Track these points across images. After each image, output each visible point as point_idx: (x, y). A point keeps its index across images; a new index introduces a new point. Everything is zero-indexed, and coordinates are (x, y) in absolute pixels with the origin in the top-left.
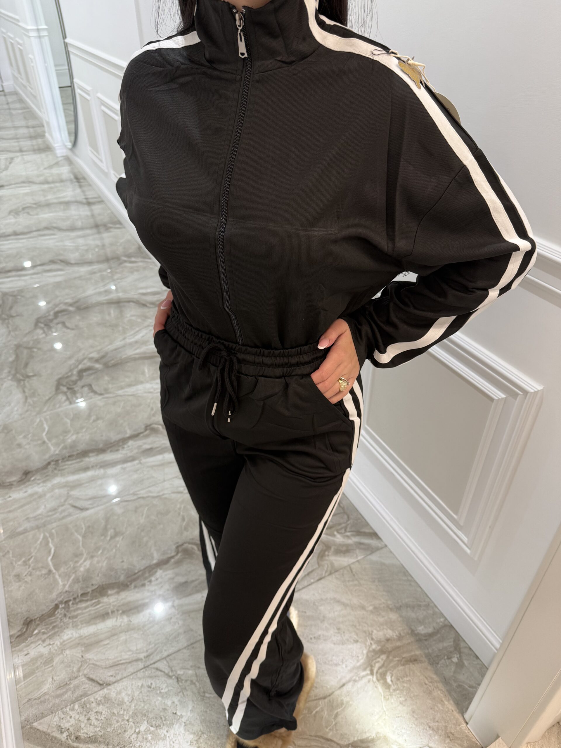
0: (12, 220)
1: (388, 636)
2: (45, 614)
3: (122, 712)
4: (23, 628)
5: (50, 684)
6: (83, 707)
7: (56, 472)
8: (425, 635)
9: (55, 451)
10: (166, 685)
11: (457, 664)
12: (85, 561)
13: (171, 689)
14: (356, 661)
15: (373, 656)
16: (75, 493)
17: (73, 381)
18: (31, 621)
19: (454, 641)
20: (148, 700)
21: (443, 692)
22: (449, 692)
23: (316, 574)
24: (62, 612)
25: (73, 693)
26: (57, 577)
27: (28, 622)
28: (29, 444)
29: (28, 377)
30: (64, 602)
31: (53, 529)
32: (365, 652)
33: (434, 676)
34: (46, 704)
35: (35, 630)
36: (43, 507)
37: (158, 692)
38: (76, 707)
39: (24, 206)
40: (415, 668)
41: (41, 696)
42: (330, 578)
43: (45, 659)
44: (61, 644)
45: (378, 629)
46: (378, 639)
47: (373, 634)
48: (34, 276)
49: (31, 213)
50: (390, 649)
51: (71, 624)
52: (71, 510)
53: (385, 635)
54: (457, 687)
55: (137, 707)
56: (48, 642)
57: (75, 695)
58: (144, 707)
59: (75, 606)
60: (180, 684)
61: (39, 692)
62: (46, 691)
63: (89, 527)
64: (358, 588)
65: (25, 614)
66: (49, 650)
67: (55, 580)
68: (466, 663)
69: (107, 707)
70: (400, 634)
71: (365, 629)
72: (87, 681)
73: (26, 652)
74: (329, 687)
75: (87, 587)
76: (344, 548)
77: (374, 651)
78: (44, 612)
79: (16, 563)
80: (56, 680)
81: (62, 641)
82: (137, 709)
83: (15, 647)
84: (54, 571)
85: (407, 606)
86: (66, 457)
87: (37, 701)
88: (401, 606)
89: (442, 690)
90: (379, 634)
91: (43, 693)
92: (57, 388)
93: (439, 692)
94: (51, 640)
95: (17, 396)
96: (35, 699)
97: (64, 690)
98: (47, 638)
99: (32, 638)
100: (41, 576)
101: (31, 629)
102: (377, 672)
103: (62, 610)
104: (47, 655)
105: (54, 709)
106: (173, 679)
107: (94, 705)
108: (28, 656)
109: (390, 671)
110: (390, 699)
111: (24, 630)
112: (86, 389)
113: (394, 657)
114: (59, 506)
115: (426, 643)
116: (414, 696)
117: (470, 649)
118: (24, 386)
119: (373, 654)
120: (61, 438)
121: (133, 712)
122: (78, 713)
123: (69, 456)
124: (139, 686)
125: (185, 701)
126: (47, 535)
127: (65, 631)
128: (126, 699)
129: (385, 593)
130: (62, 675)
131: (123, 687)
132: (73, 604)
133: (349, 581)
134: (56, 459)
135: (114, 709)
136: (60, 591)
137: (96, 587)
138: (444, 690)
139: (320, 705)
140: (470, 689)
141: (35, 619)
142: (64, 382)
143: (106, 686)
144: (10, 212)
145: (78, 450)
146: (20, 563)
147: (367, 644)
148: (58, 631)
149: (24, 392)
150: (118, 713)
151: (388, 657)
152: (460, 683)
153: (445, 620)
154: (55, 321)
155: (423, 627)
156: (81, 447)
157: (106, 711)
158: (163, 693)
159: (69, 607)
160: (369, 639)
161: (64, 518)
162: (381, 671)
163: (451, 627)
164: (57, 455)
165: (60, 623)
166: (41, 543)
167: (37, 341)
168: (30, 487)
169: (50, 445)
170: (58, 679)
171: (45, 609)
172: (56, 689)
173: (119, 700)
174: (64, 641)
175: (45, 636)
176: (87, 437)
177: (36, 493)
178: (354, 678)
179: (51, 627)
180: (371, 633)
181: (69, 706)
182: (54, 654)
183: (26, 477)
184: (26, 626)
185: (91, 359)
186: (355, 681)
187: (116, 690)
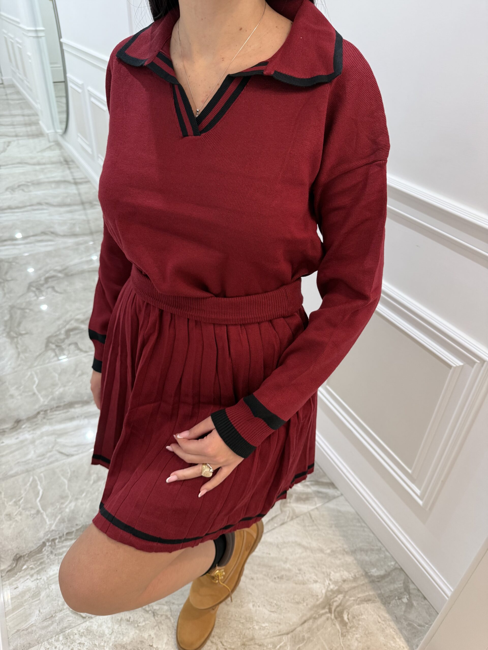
0: (8, 195)
1: (344, 577)
2: (34, 550)
3: (102, 644)
4: (13, 563)
5: (37, 616)
6: (67, 638)
7: (45, 421)
8: (378, 577)
9: (44, 402)
10: (143, 619)
11: (407, 604)
12: (70, 502)
13: (148, 623)
14: (315, 600)
15: (331, 595)
16: (62, 440)
17: (61, 340)
18: (20, 557)
19: (404, 583)
20: (126, 632)
21: (395, 630)
22: (400, 630)
23: (279, 519)
24: (49, 549)
25: (58, 625)
26: (45, 516)
27: (18, 558)
28: (21, 395)
29: (21, 335)
30: (51, 539)
31: (41, 472)
32: (324, 591)
33: (387, 615)
34: (33, 635)
35: (23, 565)
36: (33, 452)
37: (136, 625)
38: (61, 638)
39: (20, 184)
40: (369, 607)
41: (29, 627)
42: (291, 523)
43: (33, 593)
44: (48, 579)
45: (335, 570)
46: (336, 580)
47: (331, 575)
48: (28, 246)
49: (26, 190)
50: (346, 590)
51: (57, 561)
52: (58, 456)
53: (341, 576)
54: (407, 625)
55: (117, 638)
56: (35, 577)
57: (60, 627)
58: (122, 639)
59: (61, 544)
60: (156, 618)
61: (26, 625)
62: (33, 623)
63: (74, 471)
64: (316, 532)
65: (15, 550)
66: (36, 585)
67: (43, 520)
68: (415, 603)
69: (89, 639)
70: (355, 576)
71: (324, 570)
72: (71, 614)
73: (15, 586)
74: (291, 623)
75: (72, 527)
76: (304, 496)
77: (332, 590)
78: (32, 549)
79: (7, 503)
80: (42, 612)
81: (48, 576)
82: (116, 641)
83: (5, 581)
84: (42, 511)
85: (361, 550)
86: (53, 408)
87: (25, 632)
88: (355, 550)
89: (394, 628)
90: (336, 576)
91: (30, 625)
92: (47, 346)
93: (391, 630)
94: (38, 576)
95: (10, 351)
96: (23, 630)
97: (50, 622)
98: (35, 573)
99: (21, 573)
100: (31, 515)
101: (20, 565)
102: (335, 611)
103: (48, 548)
104: (34, 589)
105: (40, 640)
106: (150, 614)
107: (77, 636)
108: (17, 590)
109: (347, 610)
110: (347, 635)
111: (14, 565)
112: (72, 347)
113: (350, 597)
114: (47, 452)
115: (379, 584)
116: (368, 633)
117: (419, 590)
118: (17, 343)
119: (331, 593)
120: (50, 390)
121: (113, 644)
122: (63, 643)
123: (57, 407)
124: (118, 619)
125: (160, 634)
126: (36, 478)
127: (51, 567)
128: (107, 632)
129: (341, 538)
130: (48, 608)
131: (103, 621)
132: (59, 542)
133: (308, 526)
134: (45, 409)
135: (95, 641)
136: (47, 530)
137: (80, 527)
138: (395, 628)
139: (283, 640)
140: (419, 628)
141: (24, 556)
142: (53, 340)
143: (89, 619)
144: (7, 189)
145: (64, 402)
146: (11, 503)
147: (326, 584)
148: (45, 567)
149: (17, 348)
150: (99, 644)
151: (344, 597)
152: (410, 622)
153: (395, 564)
154: (46, 286)
155: (375, 569)
156: (68, 399)
157: (88, 643)
158: (141, 626)
159: (55, 545)
160: (327, 579)
161: (51, 463)
162: (338, 609)
163: (401, 569)
164: (46, 405)
165: (47, 559)
166: (31, 485)
167: (29, 303)
168: (21, 434)
169: (39, 396)
170: (44, 612)
171: (33, 546)
172: (43, 621)
173: (100, 632)
174: (50, 577)
175: (33, 572)
176: (73, 390)
177: (26, 440)
178: (314, 615)
179: (39, 563)
180: (329, 574)
181: (55, 637)
182: (41, 589)
183: (17, 425)
184: (16, 561)
185: (77, 320)
186: (315, 618)
187: (97, 622)
